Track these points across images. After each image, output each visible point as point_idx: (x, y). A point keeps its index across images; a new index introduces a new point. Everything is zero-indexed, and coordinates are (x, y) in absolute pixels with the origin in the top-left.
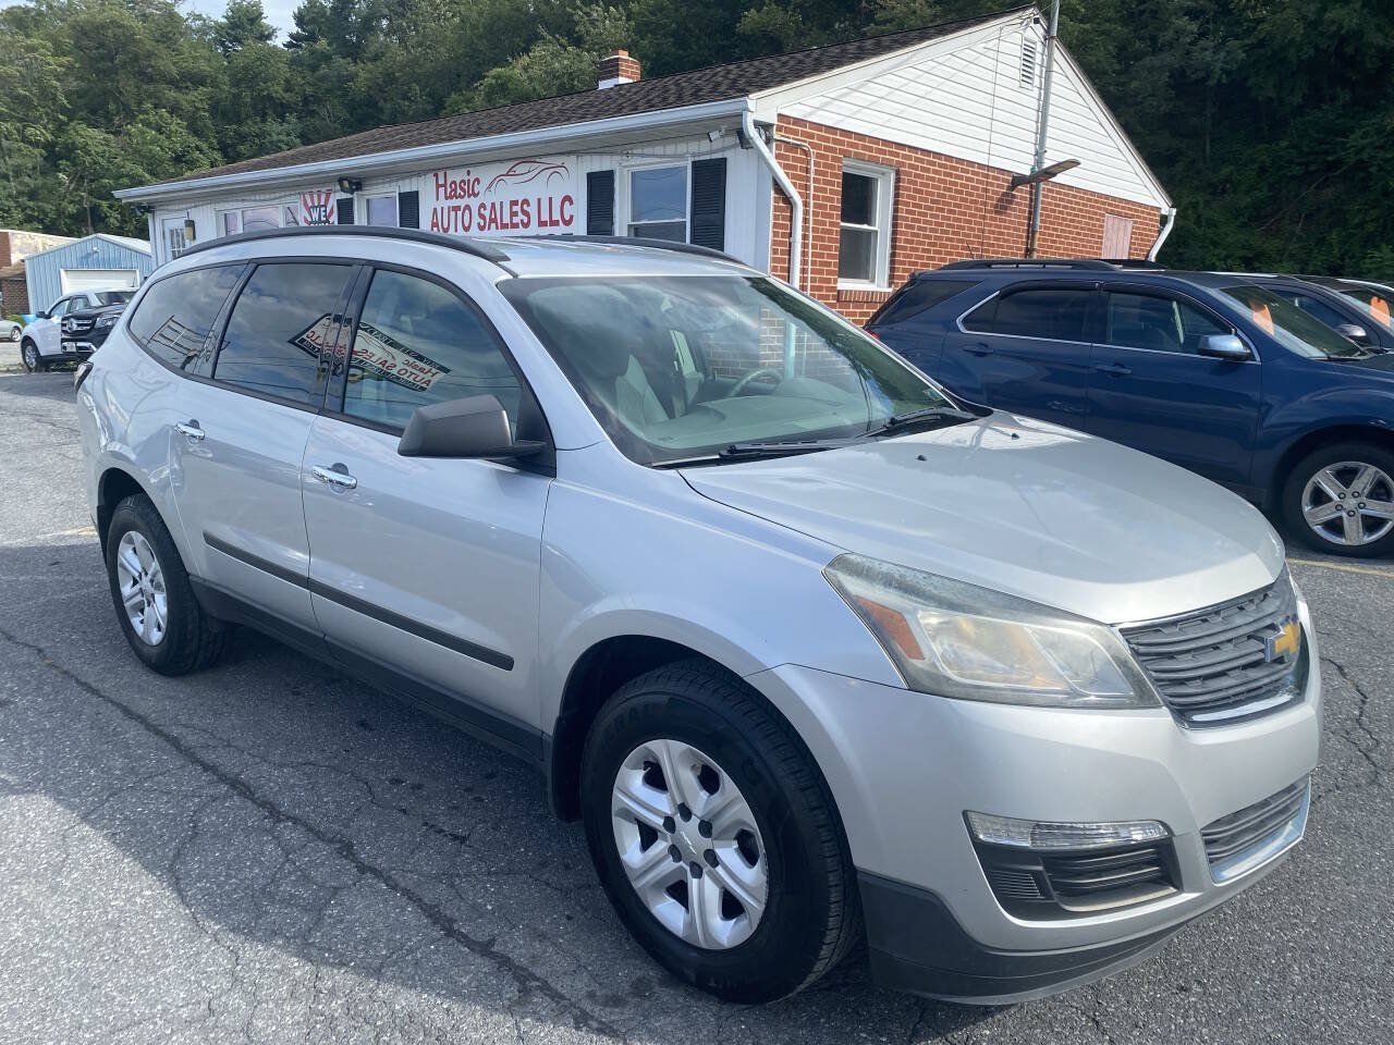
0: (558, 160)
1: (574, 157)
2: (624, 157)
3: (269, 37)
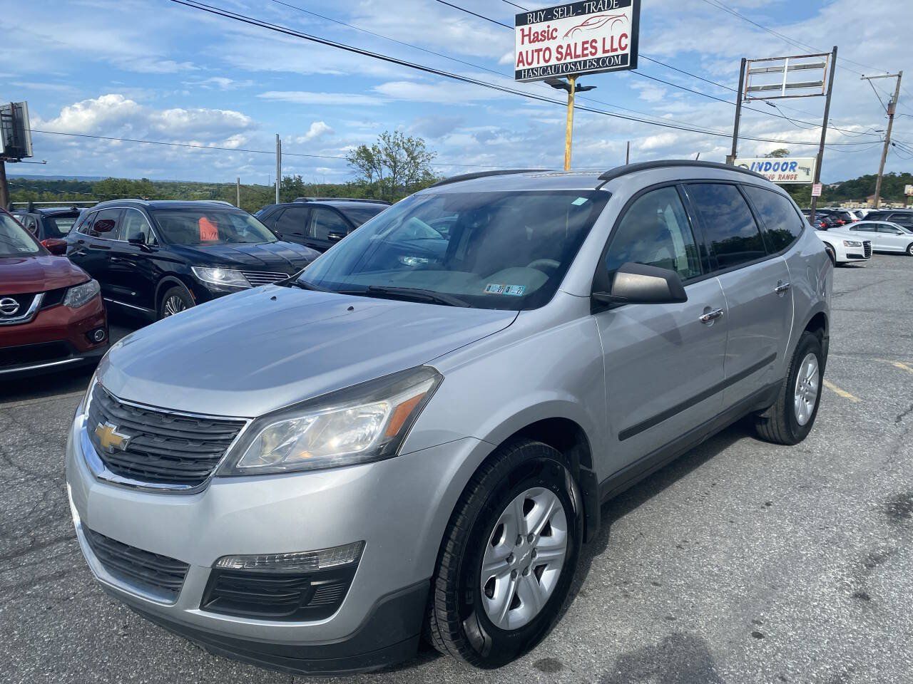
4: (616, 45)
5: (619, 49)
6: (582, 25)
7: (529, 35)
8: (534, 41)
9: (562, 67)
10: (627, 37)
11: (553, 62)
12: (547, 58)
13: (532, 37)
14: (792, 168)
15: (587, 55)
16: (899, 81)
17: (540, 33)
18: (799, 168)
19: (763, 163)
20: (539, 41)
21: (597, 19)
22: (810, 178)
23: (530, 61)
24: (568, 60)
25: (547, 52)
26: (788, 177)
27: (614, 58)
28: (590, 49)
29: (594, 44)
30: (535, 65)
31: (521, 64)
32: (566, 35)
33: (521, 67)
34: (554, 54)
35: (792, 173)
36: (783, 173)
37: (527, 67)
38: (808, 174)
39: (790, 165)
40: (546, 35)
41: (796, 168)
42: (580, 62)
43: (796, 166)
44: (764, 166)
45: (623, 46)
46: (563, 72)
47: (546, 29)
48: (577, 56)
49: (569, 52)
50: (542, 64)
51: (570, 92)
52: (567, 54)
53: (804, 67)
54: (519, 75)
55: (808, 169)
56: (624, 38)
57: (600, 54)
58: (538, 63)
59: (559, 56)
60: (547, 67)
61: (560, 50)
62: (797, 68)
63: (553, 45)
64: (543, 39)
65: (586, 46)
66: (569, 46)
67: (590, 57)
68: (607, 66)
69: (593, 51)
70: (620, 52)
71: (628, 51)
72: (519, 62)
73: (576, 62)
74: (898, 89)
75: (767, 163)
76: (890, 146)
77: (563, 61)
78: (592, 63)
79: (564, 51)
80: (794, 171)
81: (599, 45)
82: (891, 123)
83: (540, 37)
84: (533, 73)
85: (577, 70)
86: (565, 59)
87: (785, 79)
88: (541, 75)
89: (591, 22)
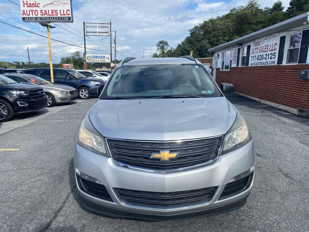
0: (275, 35)
1: (278, 33)
2: (289, 32)
3: (282, 9)
4: (65, 13)
5: (67, 15)
6: (50, 4)
7: (27, 4)
8: (29, 7)
9: (44, 18)
10: (69, 11)
11: (39, 16)
12: (36, 14)
13: (28, 5)
14: (104, 58)
15: (54, 15)
16: (116, 33)
17: (32, 4)
18: (106, 58)
19: (95, 56)
20: (32, 7)
21: (56, 3)
22: (109, 61)
23: (28, 14)
24: (46, 16)
25: (36, 12)
26: (103, 61)
27: (65, 18)
28: (55, 13)
29: (56, 11)
30: (31, 16)
31: (24, 15)
32: (44, 6)
33: (24, 16)
34: (40, 13)
35: (104, 59)
36: (101, 59)
37: (27, 16)
38: (109, 60)
39: (103, 57)
40: (35, 5)
41: (105, 58)
42: (51, 17)
43: (105, 57)
44: (95, 57)
45: (68, 14)
46: (44, 20)
47: (35, 3)
48: (49, 15)
49: (46, 13)
50: (34, 16)
51: (48, 28)
52: (45, 14)
53: (103, 27)
54: (24, 19)
55: (109, 58)
56: (68, 11)
57: (59, 16)
58: (33, 15)
59: (42, 14)
60: (37, 17)
61: (42, 11)
62: (101, 27)
63: (39, 9)
64: (33, 6)
65: (53, 12)
66: (45, 11)
67: (55, 16)
68: (63, 20)
69: (56, 14)
70: (67, 16)
71: (70, 16)
72: (23, 14)
73: (50, 17)
74: (116, 35)
75: (96, 56)
76: (116, 52)
77: (44, 16)
78: (56, 18)
79: (44, 12)
80: (105, 59)
81: (59, 12)
82: (115, 45)
83: (32, 5)
84: (31, 19)
85: (51, 20)
86: (45, 15)
87: (98, 30)
88: (34, 20)
89: (54, 3)
